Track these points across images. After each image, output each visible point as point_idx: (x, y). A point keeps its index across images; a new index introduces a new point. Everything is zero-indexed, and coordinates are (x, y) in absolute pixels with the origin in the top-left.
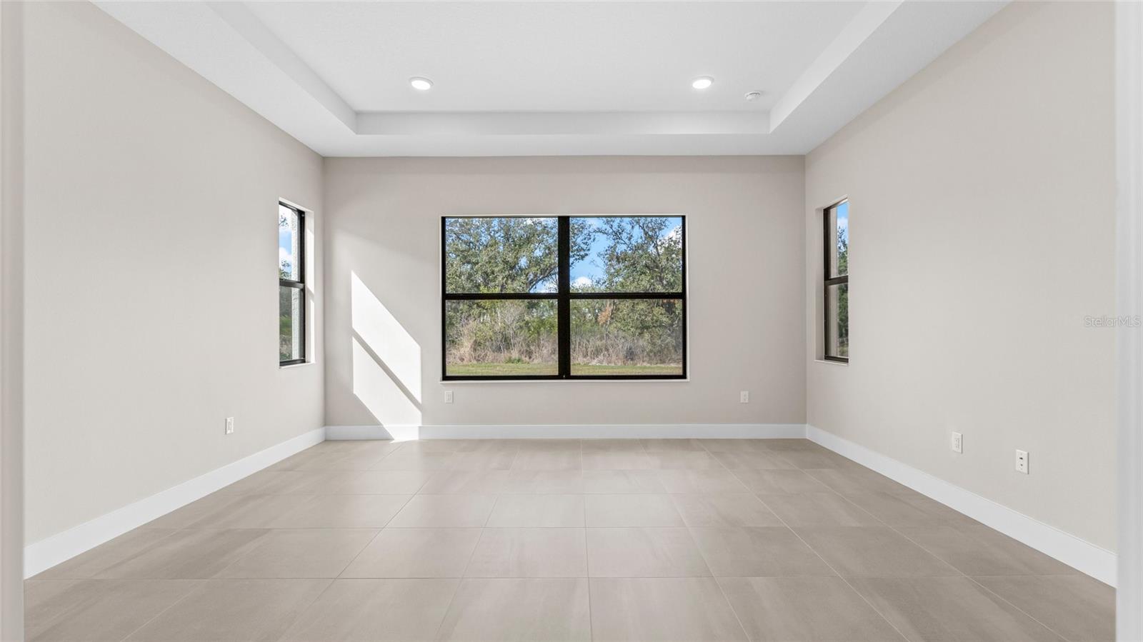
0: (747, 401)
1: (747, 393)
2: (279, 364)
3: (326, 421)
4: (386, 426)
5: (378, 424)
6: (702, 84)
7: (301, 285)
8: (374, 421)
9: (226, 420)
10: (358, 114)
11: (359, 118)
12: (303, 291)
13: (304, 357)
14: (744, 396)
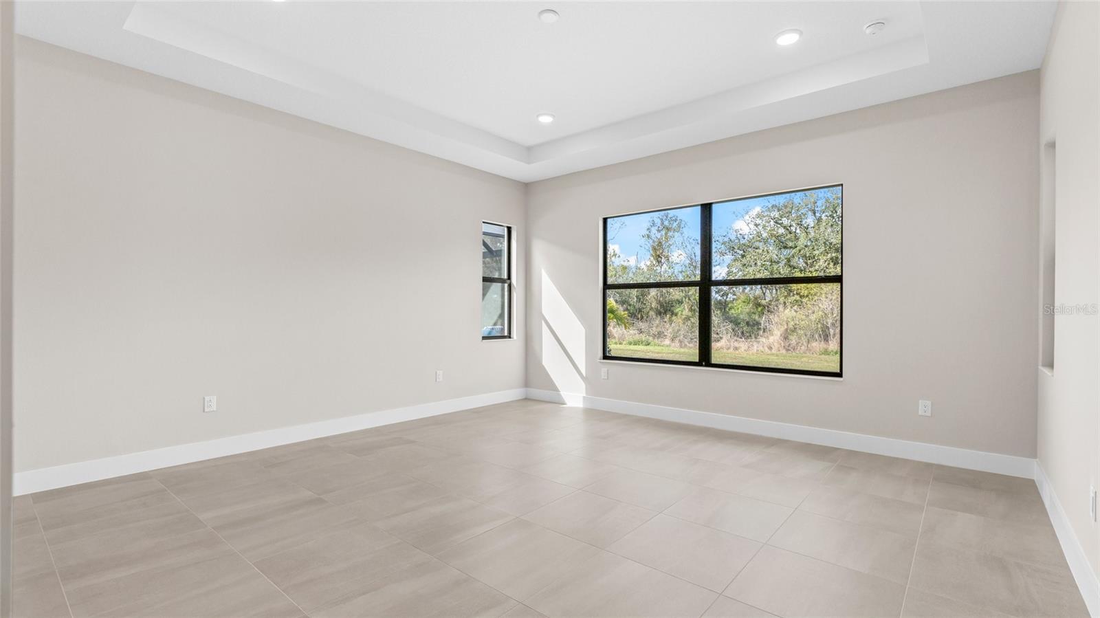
0: (929, 414)
1: (929, 403)
2: (481, 338)
3: (527, 383)
4: (562, 393)
5: (557, 390)
6: (788, 40)
7: (509, 281)
8: (555, 389)
9: (436, 373)
10: (529, 149)
11: (529, 152)
12: (510, 286)
13: (510, 334)
14: (924, 407)
